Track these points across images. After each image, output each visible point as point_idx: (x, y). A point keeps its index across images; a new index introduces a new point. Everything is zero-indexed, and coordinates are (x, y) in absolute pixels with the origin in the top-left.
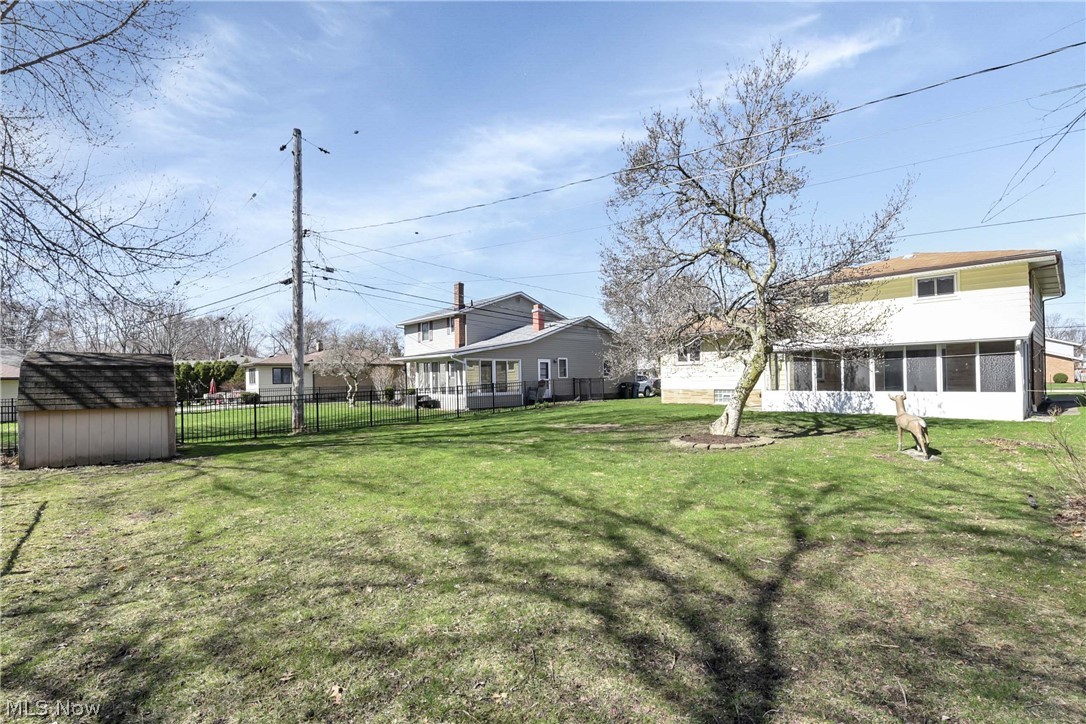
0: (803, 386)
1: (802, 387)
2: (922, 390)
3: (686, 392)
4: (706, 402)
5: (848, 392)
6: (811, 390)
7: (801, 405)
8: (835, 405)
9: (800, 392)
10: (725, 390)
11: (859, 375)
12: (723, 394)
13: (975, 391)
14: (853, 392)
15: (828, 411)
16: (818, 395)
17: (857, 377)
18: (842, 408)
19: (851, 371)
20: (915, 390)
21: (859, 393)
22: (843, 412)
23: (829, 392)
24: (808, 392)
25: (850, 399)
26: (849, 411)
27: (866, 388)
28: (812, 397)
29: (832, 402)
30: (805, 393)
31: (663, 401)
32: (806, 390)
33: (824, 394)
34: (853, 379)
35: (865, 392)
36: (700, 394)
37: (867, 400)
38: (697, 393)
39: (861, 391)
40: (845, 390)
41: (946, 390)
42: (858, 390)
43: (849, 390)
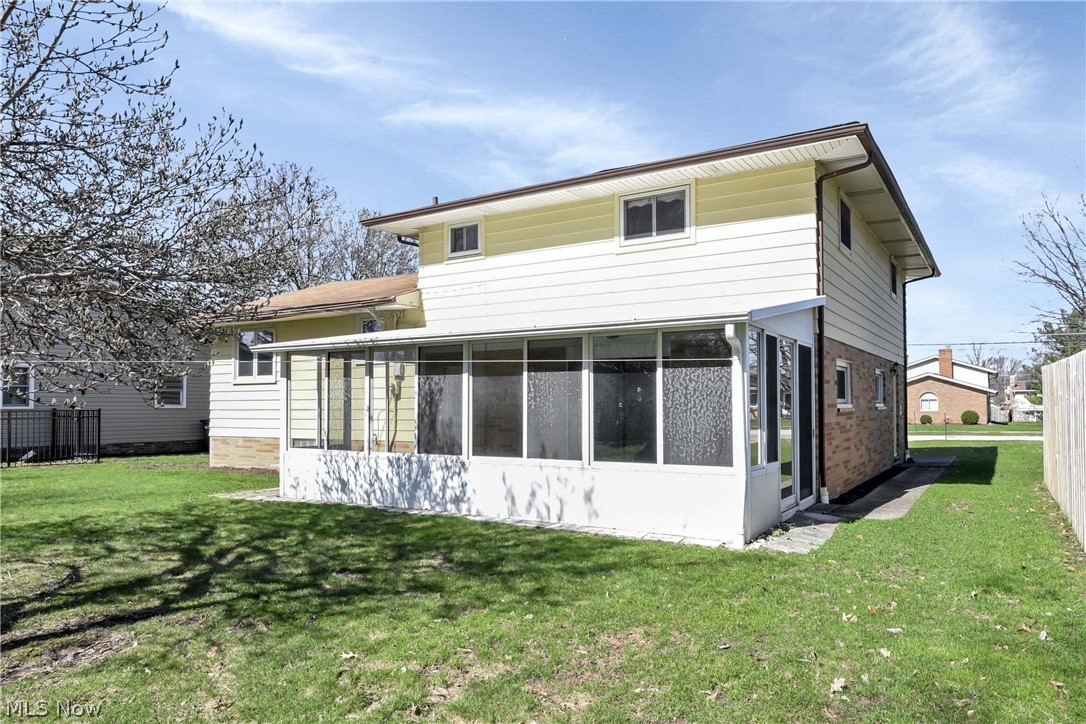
2: (556, 457)
3: (248, 442)
5: (425, 457)
7: (344, 485)
8: (401, 487)
9: (343, 453)
13: (655, 462)
14: (432, 457)
15: (388, 504)
17: (440, 417)
18: (412, 499)
20: (543, 455)
21: (442, 459)
22: (416, 508)
23: (392, 453)
24: (356, 454)
25: (425, 471)
26: (426, 506)
27: (453, 448)
29: (396, 481)
30: (352, 457)
34: (433, 425)
35: (454, 457)
36: (269, 448)
37: (456, 478)
38: (266, 445)
39: (448, 453)
40: (419, 452)
41: (599, 456)
42: (441, 451)
43: (428, 452)
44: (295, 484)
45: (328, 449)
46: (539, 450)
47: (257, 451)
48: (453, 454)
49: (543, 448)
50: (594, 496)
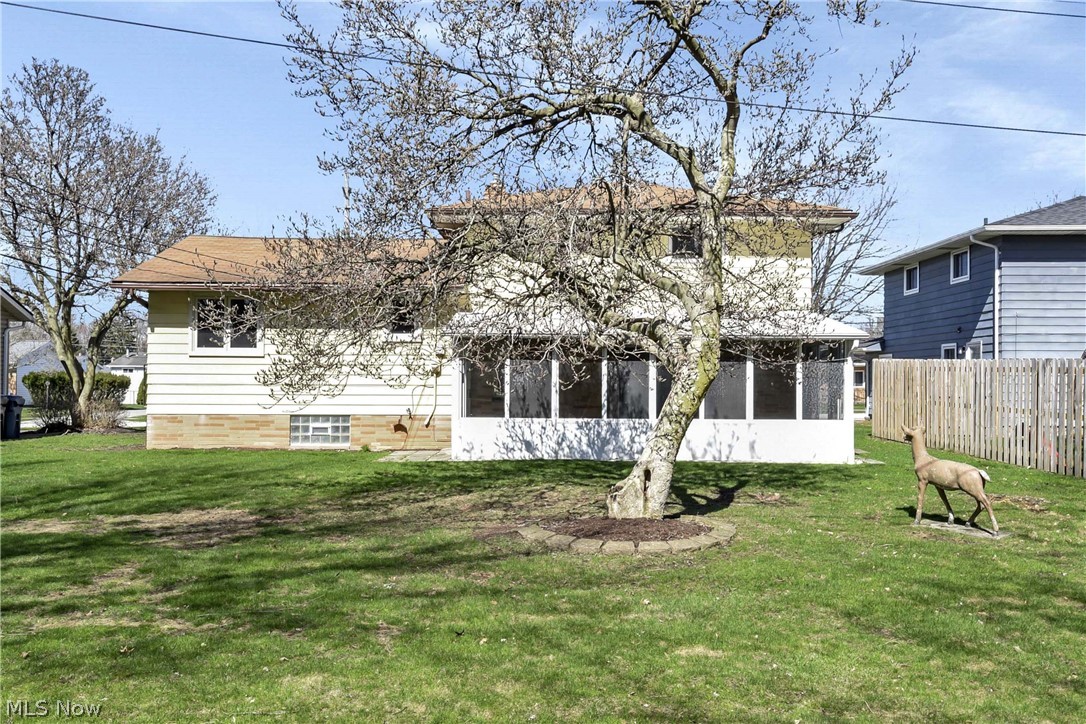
0: (534, 408)
1: (533, 410)
2: (726, 417)
3: (216, 420)
4: (269, 444)
5: (614, 421)
6: (547, 415)
7: (529, 446)
8: (590, 444)
9: (529, 420)
10: (316, 417)
11: (632, 387)
12: (312, 425)
13: (795, 418)
14: (621, 420)
15: (578, 456)
16: (560, 427)
17: (628, 392)
18: (601, 450)
19: (619, 380)
20: (715, 416)
21: (631, 422)
22: (604, 457)
23: (580, 420)
24: (542, 420)
25: (615, 432)
26: (614, 457)
27: (641, 413)
28: (549, 431)
29: (585, 440)
30: (538, 423)
31: (151, 444)
32: (538, 416)
33: (571, 423)
34: (622, 397)
35: (642, 421)
36: (254, 425)
37: (643, 435)
38: (247, 422)
39: (636, 418)
40: (608, 417)
41: (757, 416)
42: (630, 416)
43: (615, 417)
44: (468, 448)
45: (510, 417)
46: (713, 413)
47: (231, 429)
48: (640, 418)
49: (716, 411)
50: (756, 446)
